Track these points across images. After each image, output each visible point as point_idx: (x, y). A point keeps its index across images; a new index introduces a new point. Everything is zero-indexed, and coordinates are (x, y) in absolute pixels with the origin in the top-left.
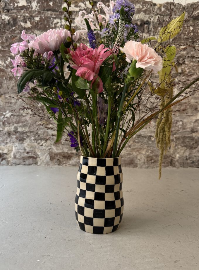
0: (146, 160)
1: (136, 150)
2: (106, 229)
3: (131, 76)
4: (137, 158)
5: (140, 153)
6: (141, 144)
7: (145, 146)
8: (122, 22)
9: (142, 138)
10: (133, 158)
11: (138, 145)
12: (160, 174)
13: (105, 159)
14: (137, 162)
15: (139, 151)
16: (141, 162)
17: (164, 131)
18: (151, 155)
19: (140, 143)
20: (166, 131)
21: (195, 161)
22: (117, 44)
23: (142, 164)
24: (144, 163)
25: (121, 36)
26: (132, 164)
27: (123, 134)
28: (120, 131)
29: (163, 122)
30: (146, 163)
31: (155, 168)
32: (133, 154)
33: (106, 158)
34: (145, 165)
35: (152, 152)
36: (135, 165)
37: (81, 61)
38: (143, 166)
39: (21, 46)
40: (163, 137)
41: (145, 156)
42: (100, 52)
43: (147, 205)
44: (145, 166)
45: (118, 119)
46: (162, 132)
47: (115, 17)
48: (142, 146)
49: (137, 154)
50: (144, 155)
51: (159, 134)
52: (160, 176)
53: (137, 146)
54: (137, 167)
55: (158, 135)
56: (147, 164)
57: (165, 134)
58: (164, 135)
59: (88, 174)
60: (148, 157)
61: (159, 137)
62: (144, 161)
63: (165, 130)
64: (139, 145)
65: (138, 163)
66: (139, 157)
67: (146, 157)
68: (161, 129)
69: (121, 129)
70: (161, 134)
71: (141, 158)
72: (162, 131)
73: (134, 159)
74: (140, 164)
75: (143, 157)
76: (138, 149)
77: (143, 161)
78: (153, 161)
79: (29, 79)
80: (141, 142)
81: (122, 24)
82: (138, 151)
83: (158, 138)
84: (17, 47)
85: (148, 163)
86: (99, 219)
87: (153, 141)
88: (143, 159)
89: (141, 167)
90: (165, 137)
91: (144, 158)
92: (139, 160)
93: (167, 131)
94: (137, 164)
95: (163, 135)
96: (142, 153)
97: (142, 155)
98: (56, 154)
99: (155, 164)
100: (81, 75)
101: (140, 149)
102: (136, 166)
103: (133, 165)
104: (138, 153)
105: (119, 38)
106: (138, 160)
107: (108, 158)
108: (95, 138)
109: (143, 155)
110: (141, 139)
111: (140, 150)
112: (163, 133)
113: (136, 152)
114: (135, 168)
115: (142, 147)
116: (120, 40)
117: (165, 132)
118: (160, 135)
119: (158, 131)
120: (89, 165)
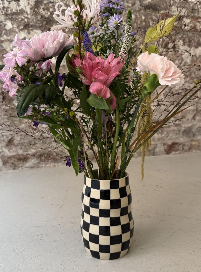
2: (123, 253)
3: (149, 91)
8: (129, 27)
12: (143, 175)
13: (118, 180)
22: (124, 52)
25: (128, 43)
37: (95, 75)
39: (19, 58)
42: (110, 62)
45: (129, 135)
47: (115, 19)
52: (143, 177)
59: (101, 199)
79: (33, 99)
81: (130, 29)
84: (13, 58)
86: (116, 245)
98: (10, 158)
100: (97, 93)
105: (127, 45)
107: (121, 178)
116: (127, 47)
120: (101, 189)
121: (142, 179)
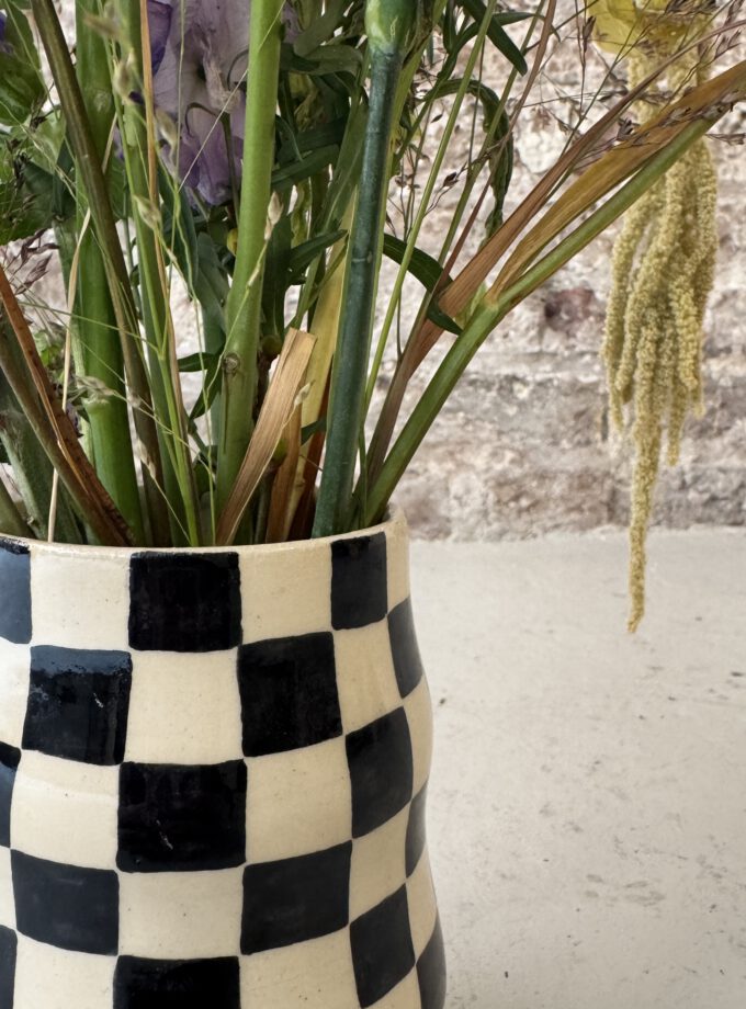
0: (492, 497)
1: (440, 451)
4: (447, 490)
5: (461, 465)
6: (468, 422)
7: (487, 431)
9: (471, 389)
10: (430, 491)
11: (453, 423)
12: (639, 597)
13: (234, 557)
14: (450, 509)
15: (458, 456)
16: (467, 510)
17: (661, 317)
18: (517, 472)
19: (461, 414)
20: (679, 314)
21: (721, 495)
23: (472, 521)
24: (485, 513)
26: (425, 520)
27: (415, 292)
28: (388, 268)
29: (659, 255)
30: (492, 515)
31: (535, 536)
32: (426, 470)
33: (240, 540)
34: (489, 524)
35: (522, 457)
36: (436, 526)
38: (478, 531)
40: (658, 355)
41: (486, 482)
43: (577, 829)
44: (486, 530)
45: (380, 68)
46: (652, 324)
48: (470, 428)
49: (449, 472)
50: (484, 477)
51: (628, 336)
52: (639, 613)
53: (445, 432)
54: (448, 533)
55: (627, 345)
56: (498, 520)
57: (675, 337)
58: (667, 346)
59: (29, 743)
60: (501, 483)
61: (633, 355)
62: (484, 503)
63: (669, 309)
64: (458, 426)
65: (455, 514)
66: (456, 487)
67: (491, 483)
68: (647, 301)
69: (395, 248)
70: (649, 333)
71: (468, 491)
72: (652, 314)
73: (432, 497)
74: (460, 519)
75: (478, 487)
76: (451, 448)
77: (475, 502)
78: (524, 502)
80: (466, 412)
82: (451, 454)
83: (623, 360)
85: (500, 512)
87: (522, 405)
88: (476, 494)
89: (469, 537)
90: (675, 351)
91: (484, 490)
92: (458, 498)
93: (686, 316)
94: (448, 520)
95: (658, 342)
96: (472, 467)
97: (474, 477)
99: (535, 516)
101: (463, 444)
102: (442, 532)
103: (427, 527)
104: (450, 465)
106: (454, 503)
107: (275, 539)
108: (113, 320)
109: (478, 474)
110: (466, 395)
111: (461, 451)
112: (661, 328)
113: (440, 460)
114: (438, 543)
115: (469, 437)
117: (672, 317)
118: (636, 340)
119: (628, 316)
120: (39, 638)
121: (633, 626)
